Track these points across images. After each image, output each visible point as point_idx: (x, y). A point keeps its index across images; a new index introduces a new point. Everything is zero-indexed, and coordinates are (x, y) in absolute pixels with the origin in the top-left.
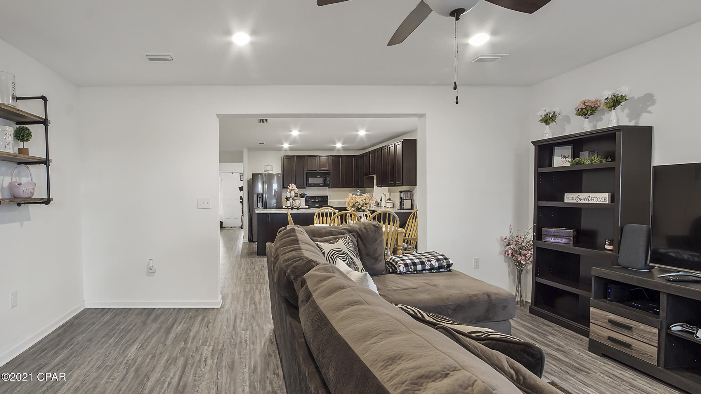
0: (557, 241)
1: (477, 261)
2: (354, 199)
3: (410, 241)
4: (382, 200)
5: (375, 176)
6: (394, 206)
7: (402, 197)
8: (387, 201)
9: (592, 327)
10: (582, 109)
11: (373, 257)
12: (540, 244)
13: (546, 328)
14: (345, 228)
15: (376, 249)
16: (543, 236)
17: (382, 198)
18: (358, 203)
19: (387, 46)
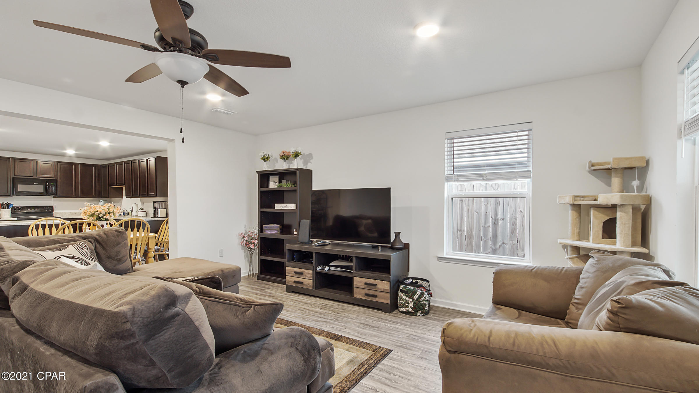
0: (271, 232)
1: (222, 252)
2: (92, 208)
3: (163, 244)
4: (132, 209)
5: (124, 187)
6: (148, 215)
7: (156, 207)
8: (139, 211)
9: (287, 278)
10: (282, 156)
11: (116, 259)
12: (263, 235)
13: (266, 286)
14: (77, 236)
15: (119, 251)
16: (264, 230)
17: (132, 208)
18: (99, 212)
19: (125, 81)
